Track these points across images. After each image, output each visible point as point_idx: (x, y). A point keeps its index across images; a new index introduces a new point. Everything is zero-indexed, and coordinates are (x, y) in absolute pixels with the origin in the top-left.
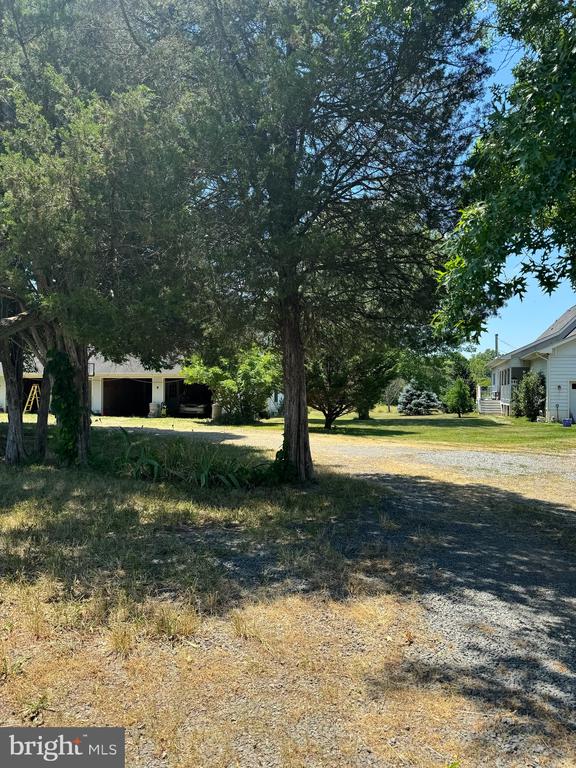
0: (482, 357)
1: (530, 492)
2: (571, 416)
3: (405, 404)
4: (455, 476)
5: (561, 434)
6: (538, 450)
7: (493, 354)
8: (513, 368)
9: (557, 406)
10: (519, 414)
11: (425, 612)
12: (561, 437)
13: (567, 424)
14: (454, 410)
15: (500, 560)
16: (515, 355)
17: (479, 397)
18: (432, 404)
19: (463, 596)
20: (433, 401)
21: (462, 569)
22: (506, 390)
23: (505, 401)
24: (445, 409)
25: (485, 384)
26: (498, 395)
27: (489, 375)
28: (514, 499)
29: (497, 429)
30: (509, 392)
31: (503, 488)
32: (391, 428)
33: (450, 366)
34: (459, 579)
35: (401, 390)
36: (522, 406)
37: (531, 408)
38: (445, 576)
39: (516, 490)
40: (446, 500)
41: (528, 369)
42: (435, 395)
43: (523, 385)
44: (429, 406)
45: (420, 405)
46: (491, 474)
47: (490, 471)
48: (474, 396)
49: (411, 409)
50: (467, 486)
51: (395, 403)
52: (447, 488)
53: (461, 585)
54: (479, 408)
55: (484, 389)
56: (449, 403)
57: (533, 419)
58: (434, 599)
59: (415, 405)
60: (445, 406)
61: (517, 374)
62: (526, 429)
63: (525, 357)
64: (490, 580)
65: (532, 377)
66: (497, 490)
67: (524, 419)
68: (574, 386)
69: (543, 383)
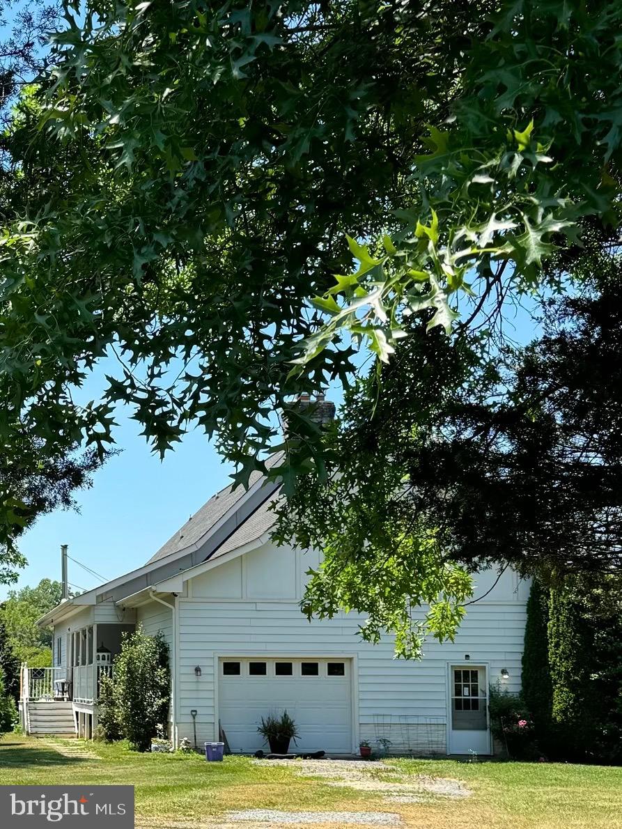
0: (31, 599)
2: (222, 737)
5: (202, 778)
7: (54, 592)
8: (101, 627)
9: (194, 714)
10: (112, 735)
12: (202, 786)
13: (215, 755)
16: (105, 595)
17: (25, 694)
22: (85, 678)
23: (83, 704)
25: (40, 662)
26: (68, 688)
27: (47, 640)
30: (92, 682)
36: (119, 715)
41: (132, 629)
43: (122, 665)
48: (15, 691)
54: (26, 722)
55: (37, 674)
57: (144, 747)
63: (126, 600)
65: (142, 647)
67: (125, 744)
68: (231, 668)
69: (164, 660)
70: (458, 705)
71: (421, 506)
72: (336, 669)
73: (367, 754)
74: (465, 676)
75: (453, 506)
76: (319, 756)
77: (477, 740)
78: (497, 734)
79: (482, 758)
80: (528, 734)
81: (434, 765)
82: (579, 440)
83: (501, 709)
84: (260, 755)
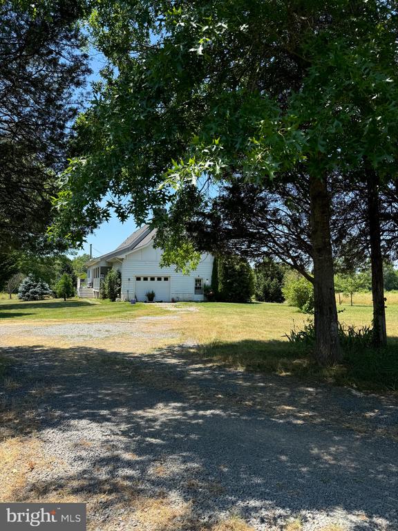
0: (81, 259)
1: (112, 347)
2: (136, 297)
3: (24, 292)
4: (62, 342)
5: (130, 308)
6: (117, 320)
7: (89, 257)
8: (102, 267)
9: (128, 291)
10: (104, 297)
11: (43, 443)
12: (129, 311)
13: (134, 302)
14: (61, 296)
15: (93, 396)
16: (103, 259)
17: (78, 286)
18: (45, 292)
19: (70, 426)
20: (46, 290)
21: (69, 407)
22: (97, 281)
23: (96, 289)
24: (55, 295)
25: (83, 277)
26: (92, 284)
27: (85, 271)
28: (102, 353)
29: (91, 308)
30: (99, 283)
31: (95, 347)
32: (12, 311)
33: (59, 264)
34: (67, 415)
35: (21, 282)
36: (107, 292)
37: (112, 293)
38: (57, 414)
39: (103, 347)
40: (56, 361)
41: (111, 268)
42: (47, 285)
43: (108, 278)
44: (43, 294)
45: (36, 293)
46: (87, 339)
47: (86, 336)
48: (76, 285)
49: (28, 296)
50: (71, 349)
51: (16, 292)
52: (56, 351)
53: (68, 418)
54: (79, 294)
55: (82, 281)
56: (58, 291)
57: (114, 300)
58: (49, 433)
59: (32, 293)
60: (55, 293)
61: (104, 271)
62: (110, 306)
63: (109, 260)
64: (87, 411)
65: (114, 272)
66: (90, 349)
67: (108, 300)
68: (138, 279)
69: (120, 277)
70: (196, 288)
71: (189, 237)
72: (166, 279)
73: (173, 301)
74: (198, 281)
75: (196, 237)
76: (161, 302)
77: (200, 297)
78: (205, 295)
79: (202, 301)
80: (213, 295)
81: (190, 303)
82: (226, 222)
83: (206, 289)
84: (146, 302)
